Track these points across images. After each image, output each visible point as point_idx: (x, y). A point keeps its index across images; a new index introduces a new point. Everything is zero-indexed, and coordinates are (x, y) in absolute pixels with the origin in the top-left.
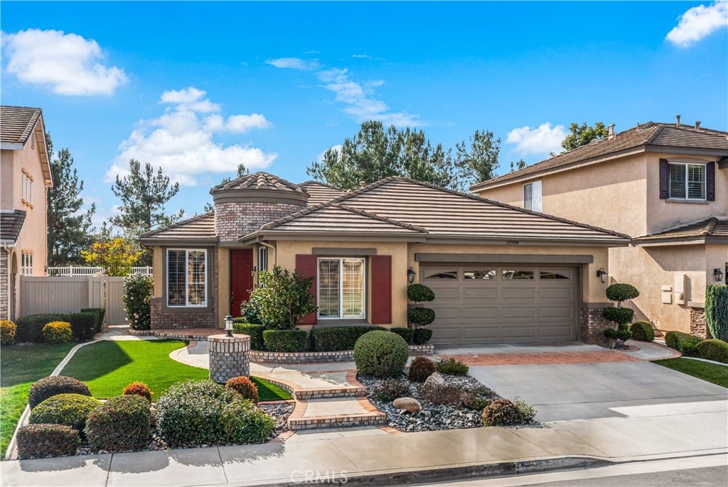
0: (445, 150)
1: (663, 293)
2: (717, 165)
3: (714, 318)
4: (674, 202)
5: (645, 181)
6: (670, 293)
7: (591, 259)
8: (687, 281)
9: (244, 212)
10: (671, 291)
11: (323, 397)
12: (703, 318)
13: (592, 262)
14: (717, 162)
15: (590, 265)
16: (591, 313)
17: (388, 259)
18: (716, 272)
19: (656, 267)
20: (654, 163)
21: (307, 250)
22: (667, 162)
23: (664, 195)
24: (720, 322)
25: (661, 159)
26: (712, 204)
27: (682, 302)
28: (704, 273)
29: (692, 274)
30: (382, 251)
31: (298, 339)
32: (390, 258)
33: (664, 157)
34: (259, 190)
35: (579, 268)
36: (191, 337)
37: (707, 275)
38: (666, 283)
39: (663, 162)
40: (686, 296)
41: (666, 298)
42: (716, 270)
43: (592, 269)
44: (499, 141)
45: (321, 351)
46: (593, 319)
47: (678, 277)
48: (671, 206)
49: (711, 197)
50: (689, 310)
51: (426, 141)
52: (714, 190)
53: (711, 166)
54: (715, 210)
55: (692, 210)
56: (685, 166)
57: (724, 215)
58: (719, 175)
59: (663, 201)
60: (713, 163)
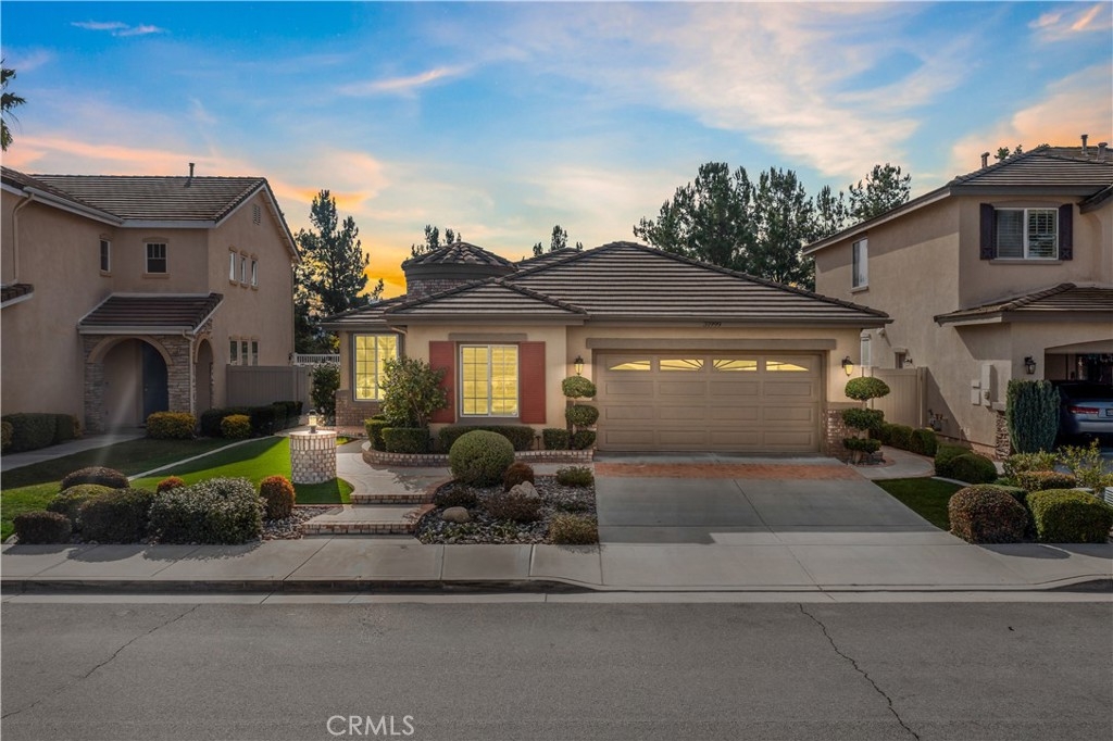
1: (973, 391)
2: (1076, 210)
3: (1013, 427)
4: (1003, 264)
5: (957, 235)
6: (978, 391)
7: (833, 343)
8: (993, 372)
10: (979, 388)
12: (1006, 428)
13: (835, 348)
14: (1078, 204)
15: (833, 353)
16: (832, 416)
17: (541, 346)
18: (1028, 361)
19: (967, 355)
20: (972, 210)
21: (442, 336)
22: (992, 207)
23: (988, 252)
24: (1020, 430)
25: (983, 206)
26: (1067, 264)
27: (989, 404)
28: (1009, 363)
29: (999, 364)
30: (535, 337)
32: (543, 344)
33: (987, 201)
35: (822, 355)
37: (1013, 365)
38: (975, 377)
39: (986, 209)
40: (991, 396)
41: (975, 397)
42: (1027, 359)
43: (835, 355)
44: (906, 179)
46: (835, 423)
47: (986, 366)
48: (998, 269)
49: (1067, 254)
50: (996, 413)
52: (1071, 245)
53: (1066, 211)
54: (1075, 272)
55: (1031, 274)
56: (1023, 212)
57: (1090, 279)
58: (1080, 223)
59: (987, 262)
60: (1071, 205)
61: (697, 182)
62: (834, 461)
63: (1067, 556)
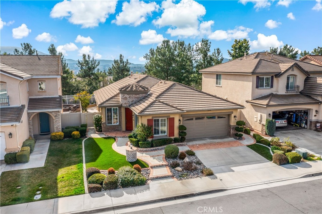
0: (191, 45)
2: (274, 77)
3: (267, 129)
4: (260, 89)
5: (252, 83)
6: (256, 119)
8: (261, 116)
9: (130, 97)
10: (257, 118)
11: (157, 167)
12: (265, 128)
13: (233, 113)
15: (232, 114)
16: (232, 128)
17: (173, 119)
18: (269, 114)
19: (253, 110)
20: (255, 77)
22: (259, 77)
23: (257, 87)
24: (269, 130)
25: (257, 76)
26: (272, 88)
27: (260, 122)
28: (266, 115)
29: (263, 115)
30: (171, 116)
31: (149, 145)
32: (174, 118)
33: (258, 75)
34: (134, 91)
35: (229, 116)
36: (115, 137)
37: (267, 115)
38: (256, 115)
39: (257, 77)
40: (261, 121)
41: (255, 120)
43: (233, 115)
45: (155, 147)
46: (232, 130)
47: (259, 114)
48: (259, 90)
49: (272, 87)
50: (261, 125)
51: (185, 44)
52: (273, 84)
53: (272, 77)
54: (273, 91)
55: (266, 91)
56: (264, 77)
57: (276, 92)
58: (275, 79)
59: (257, 89)
60: (273, 76)
61: (162, 45)
62: (232, 139)
63: (297, 168)
